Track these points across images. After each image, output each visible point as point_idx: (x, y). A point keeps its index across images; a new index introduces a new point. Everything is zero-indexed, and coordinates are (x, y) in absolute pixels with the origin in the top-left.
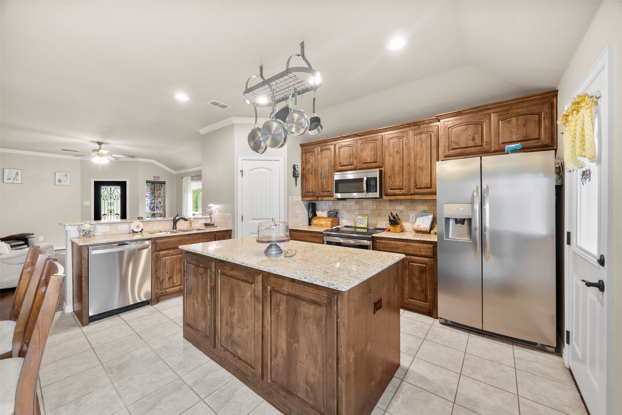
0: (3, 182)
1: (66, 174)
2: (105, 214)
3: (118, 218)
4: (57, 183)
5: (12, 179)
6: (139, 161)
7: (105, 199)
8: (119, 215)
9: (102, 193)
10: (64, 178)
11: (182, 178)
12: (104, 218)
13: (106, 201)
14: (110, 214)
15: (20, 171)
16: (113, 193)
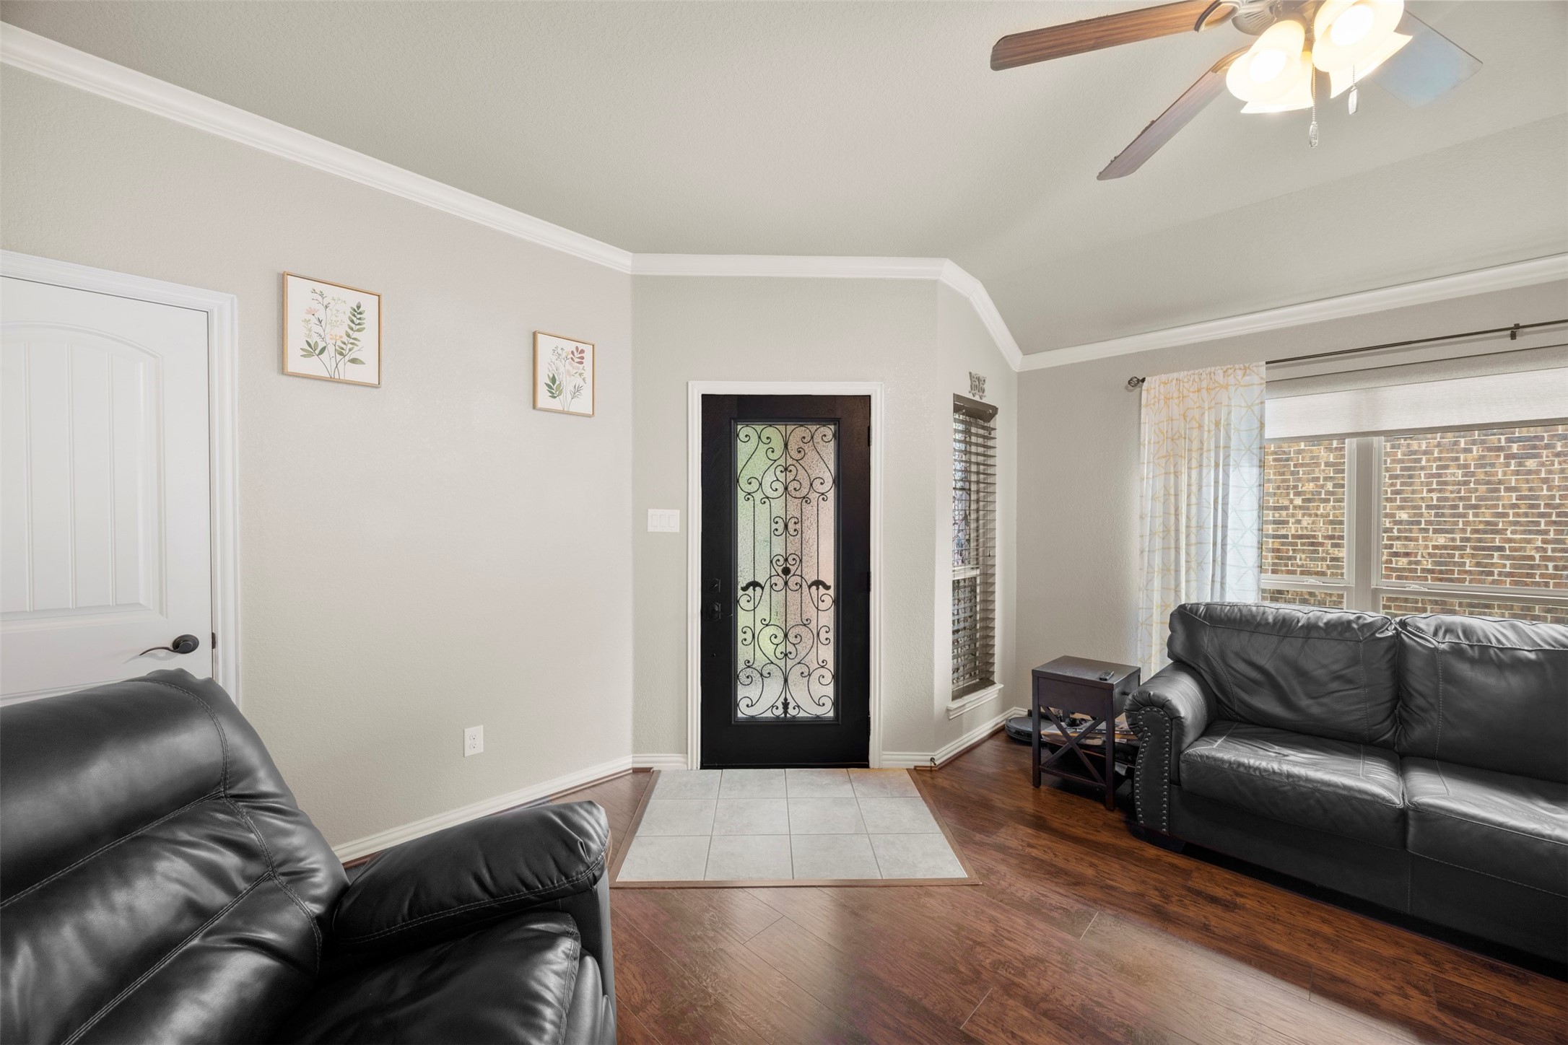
0: (282, 369)
1: (581, 346)
2: (754, 584)
3: (822, 606)
4: (544, 398)
5: (331, 349)
6: (936, 281)
7: (758, 496)
8: (827, 588)
9: (740, 466)
10: (568, 372)
11: (1137, 382)
12: (750, 606)
13: (763, 510)
14: (780, 583)
15: (369, 304)
16: (797, 465)
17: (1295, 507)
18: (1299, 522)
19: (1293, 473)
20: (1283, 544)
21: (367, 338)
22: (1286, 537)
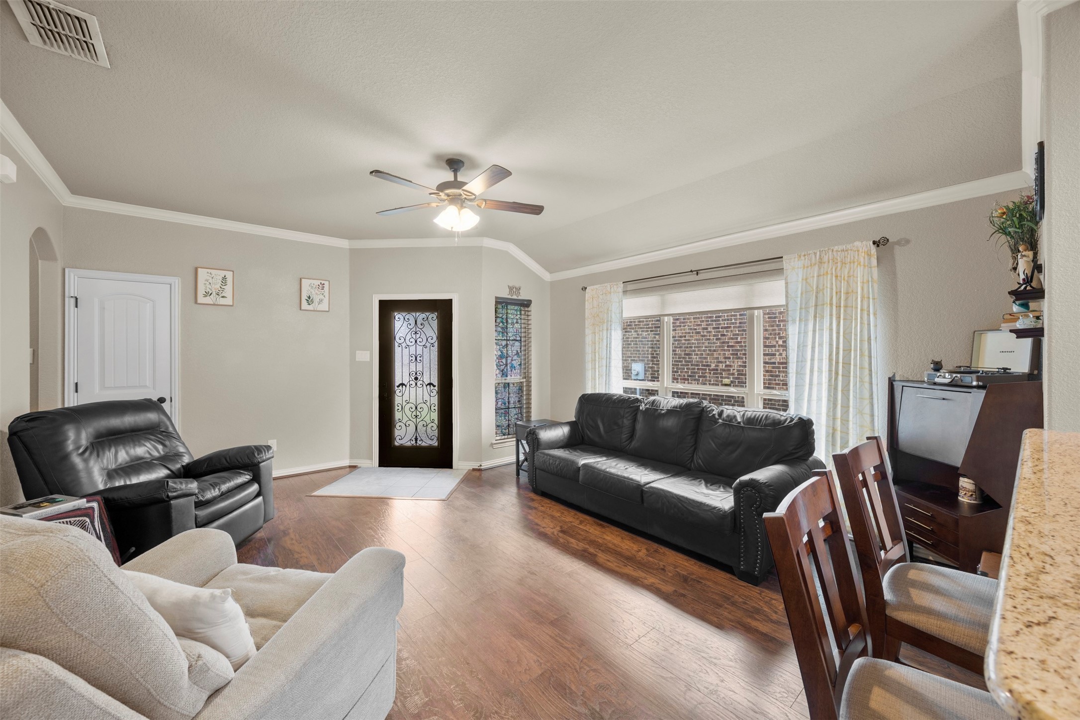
0: (196, 302)
1: (323, 282)
2: (402, 384)
3: (432, 394)
4: (305, 305)
5: (214, 293)
6: (481, 247)
7: (404, 345)
8: (434, 386)
9: (396, 329)
10: (317, 294)
11: (584, 289)
12: (400, 394)
13: (406, 351)
14: (414, 384)
15: (229, 275)
16: (421, 331)
17: (779, 346)
18: (781, 354)
19: (778, 326)
20: (773, 368)
21: (228, 289)
22: (774, 363)
